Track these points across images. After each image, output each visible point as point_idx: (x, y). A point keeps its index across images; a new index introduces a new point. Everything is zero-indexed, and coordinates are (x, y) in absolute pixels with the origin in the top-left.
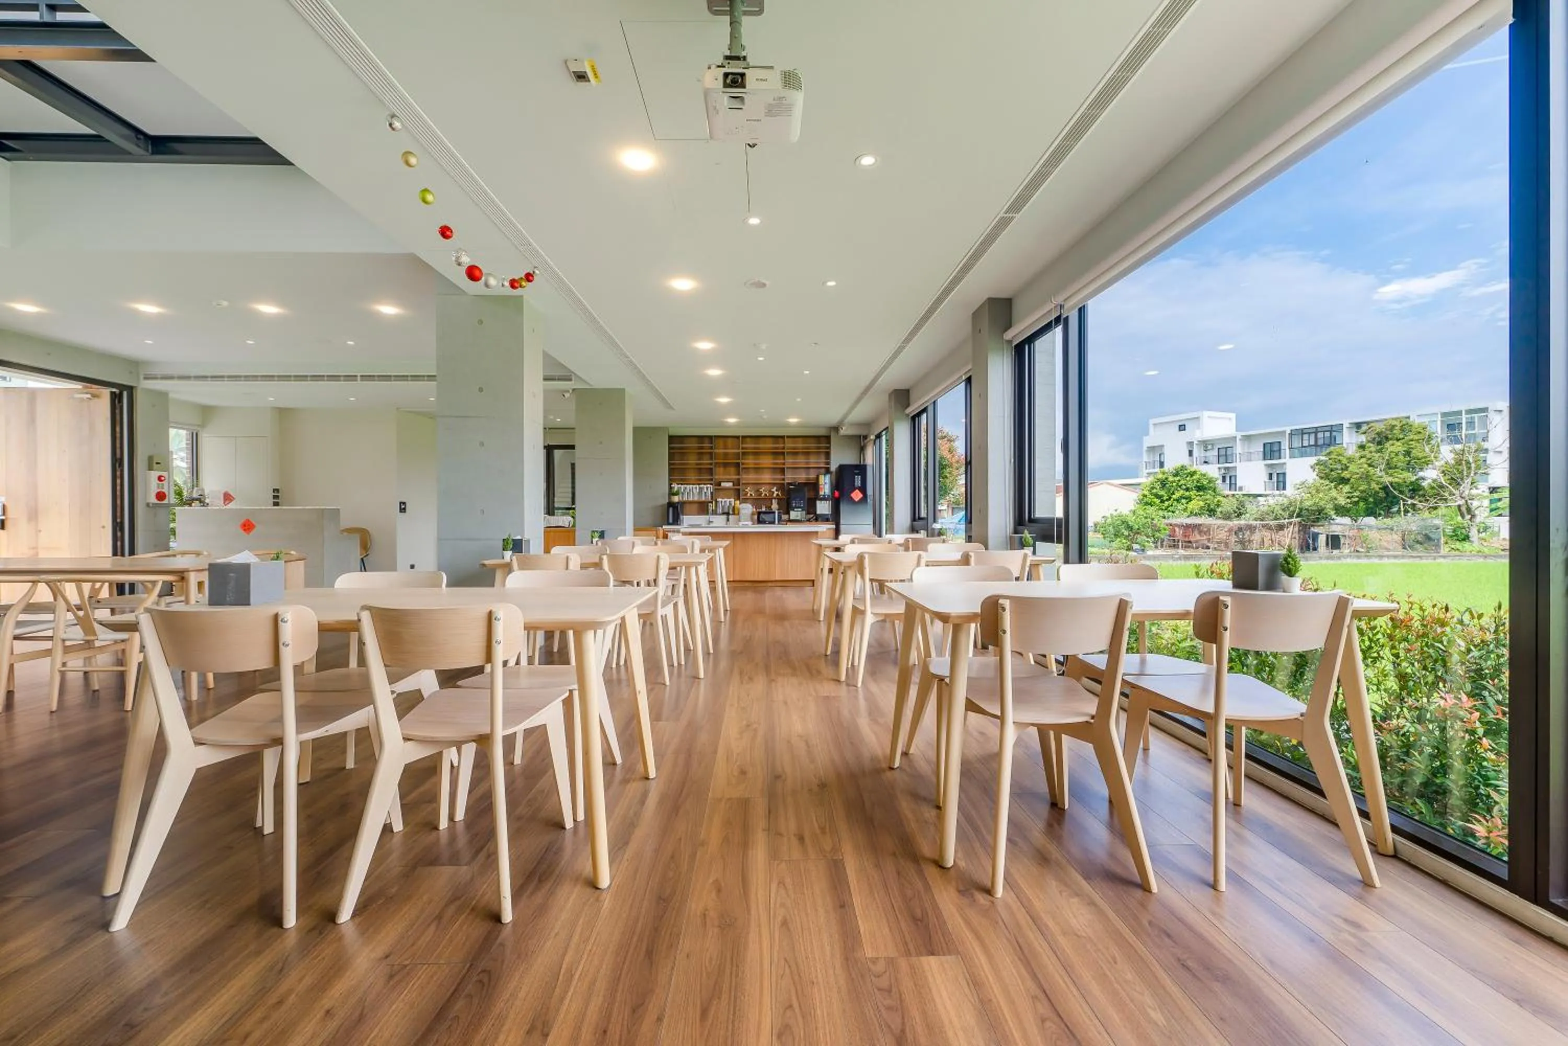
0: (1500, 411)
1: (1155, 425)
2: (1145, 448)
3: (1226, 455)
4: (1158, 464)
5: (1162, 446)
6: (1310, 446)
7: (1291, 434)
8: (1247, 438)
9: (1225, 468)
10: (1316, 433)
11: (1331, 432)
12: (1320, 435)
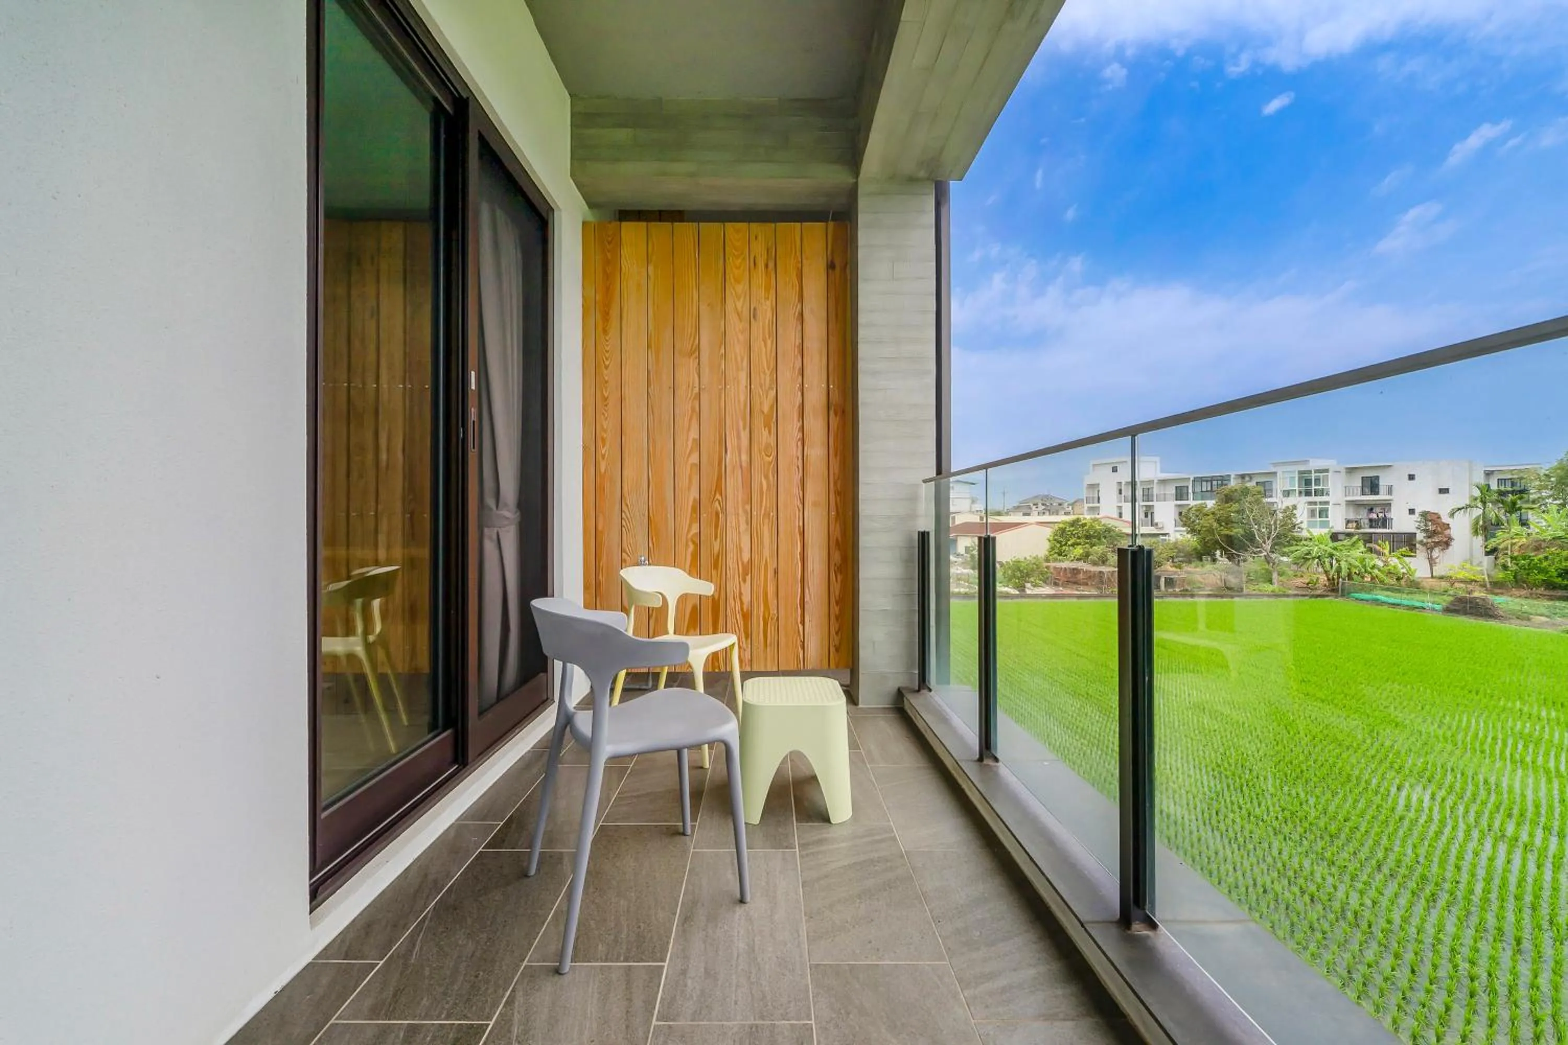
0: (1339, 472)
1: (1094, 465)
2: (1085, 486)
3: (1148, 495)
4: (1096, 500)
5: (1098, 485)
6: (1207, 491)
7: (1194, 481)
8: (1163, 482)
9: (1146, 506)
10: (1211, 481)
11: (1222, 480)
12: (1215, 483)
